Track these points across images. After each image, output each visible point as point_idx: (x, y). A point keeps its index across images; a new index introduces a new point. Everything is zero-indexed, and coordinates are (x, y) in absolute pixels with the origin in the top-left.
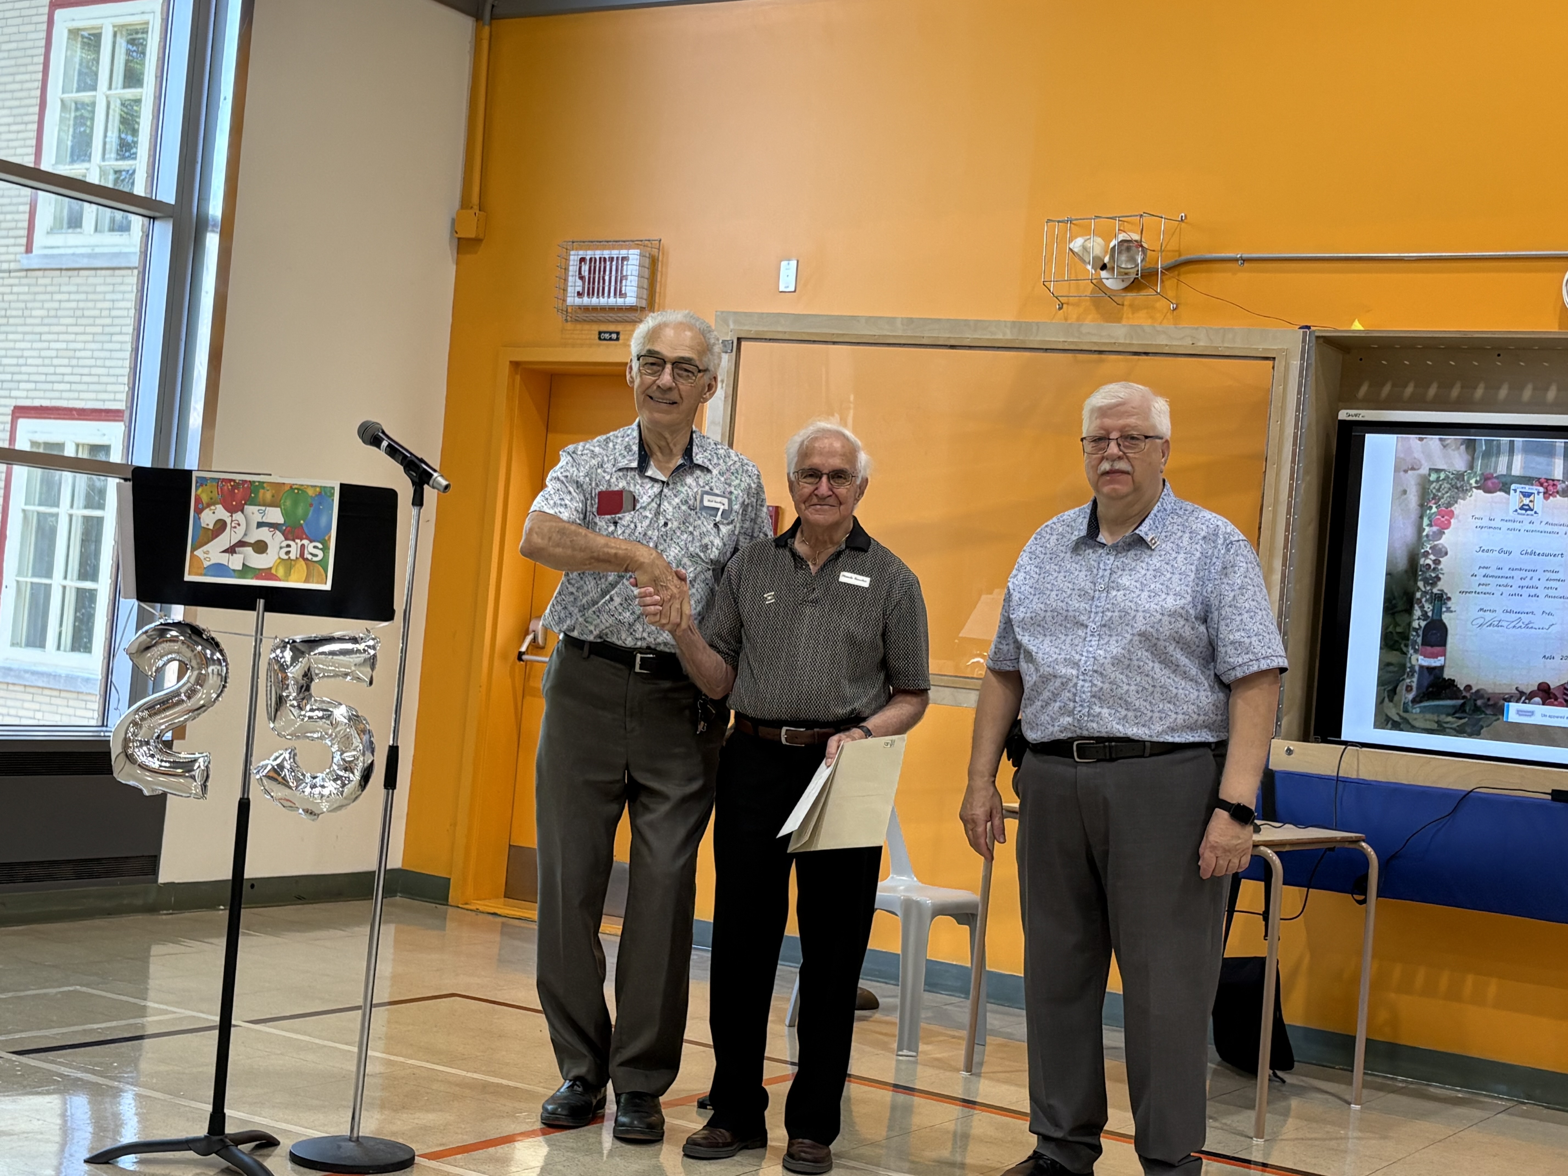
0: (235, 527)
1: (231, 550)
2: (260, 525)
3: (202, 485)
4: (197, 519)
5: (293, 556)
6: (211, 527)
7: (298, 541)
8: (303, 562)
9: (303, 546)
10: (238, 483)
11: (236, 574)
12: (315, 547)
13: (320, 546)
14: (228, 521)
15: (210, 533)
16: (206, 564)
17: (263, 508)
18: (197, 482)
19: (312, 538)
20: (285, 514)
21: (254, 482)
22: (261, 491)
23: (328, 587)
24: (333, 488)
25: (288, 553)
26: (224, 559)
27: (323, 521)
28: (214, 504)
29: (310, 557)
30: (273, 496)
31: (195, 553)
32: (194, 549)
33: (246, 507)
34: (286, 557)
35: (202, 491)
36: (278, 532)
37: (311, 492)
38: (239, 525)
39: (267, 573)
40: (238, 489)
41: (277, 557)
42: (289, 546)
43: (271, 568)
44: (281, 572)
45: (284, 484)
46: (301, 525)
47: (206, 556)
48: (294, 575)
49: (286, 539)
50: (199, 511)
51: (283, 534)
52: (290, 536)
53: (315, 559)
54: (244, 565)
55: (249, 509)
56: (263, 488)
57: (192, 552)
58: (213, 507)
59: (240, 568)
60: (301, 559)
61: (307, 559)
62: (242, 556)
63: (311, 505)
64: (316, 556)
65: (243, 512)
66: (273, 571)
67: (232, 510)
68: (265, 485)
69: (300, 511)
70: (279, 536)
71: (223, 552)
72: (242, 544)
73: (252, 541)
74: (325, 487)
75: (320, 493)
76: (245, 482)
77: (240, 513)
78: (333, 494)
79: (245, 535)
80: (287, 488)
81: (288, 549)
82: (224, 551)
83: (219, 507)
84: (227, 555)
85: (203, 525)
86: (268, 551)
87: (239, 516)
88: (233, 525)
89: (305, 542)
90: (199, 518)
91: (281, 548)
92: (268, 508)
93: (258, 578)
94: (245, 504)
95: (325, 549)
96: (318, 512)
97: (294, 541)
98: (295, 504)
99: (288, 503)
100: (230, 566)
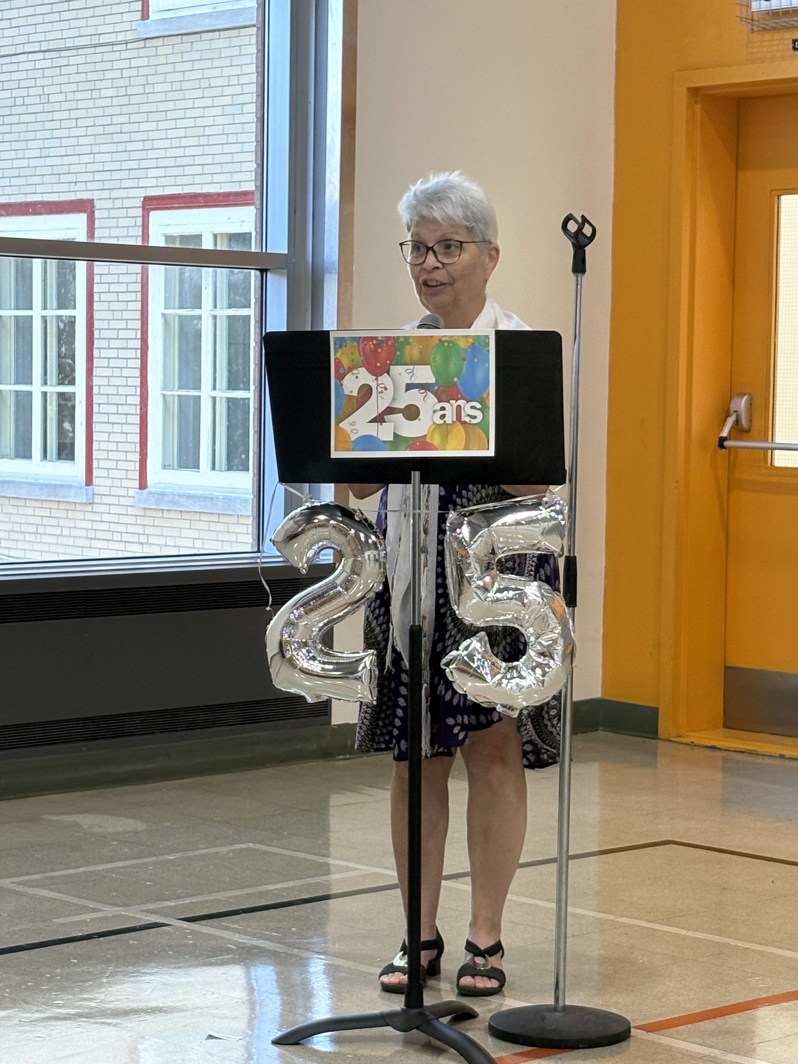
0: (381, 392)
1: (379, 419)
2: (409, 387)
3: (341, 347)
4: (339, 386)
5: (448, 420)
6: (355, 394)
7: (453, 402)
8: (460, 427)
9: (459, 407)
10: (381, 342)
11: (387, 446)
12: (472, 407)
13: (478, 406)
14: (374, 385)
15: (354, 401)
16: (354, 437)
17: (411, 367)
18: (335, 344)
19: (469, 398)
20: (436, 372)
21: (398, 337)
22: (408, 347)
23: (491, 453)
24: (487, 337)
25: (443, 417)
26: (372, 430)
27: (479, 375)
28: (356, 367)
29: (467, 419)
30: (421, 352)
31: (341, 425)
32: (339, 421)
33: (392, 367)
34: (442, 422)
35: (342, 354)
36: (429, 393)
37: (462, 344)
38: (386, 389)
39: (422, 443)
40: (382, 347)
41: (432, 423)
42: (443, 409)
43: (425, 435)
44: (436, 440)
45: (432, 337)
46: (455, 383)
47: (352, 427)
48: (452, 442)
49: (440, 401)
50: (340, 377)
51: (436, 396)
52: (443, 397)
53: (474, 421)
54: (395, 435)
55: (395, 369)
56: (409, 344)
57: (337, 424)
58: (355, 371)
59: (391, 438)
60: (458, 423)
61: (465, 422)
62: (392, 424)
63: (464, 359)
64: (475, 417)
65: (389, 374)
66: (428, 440)
67: (376, 373)
68: (411, 341)
69: (452, 367)
70: (432, 398)
71: (370, 422)
72: (390, 411)
73: (403, 407)
74: (478, 337)
75: (473, 344)
76: (388, 338)
77: (386, 374)
78: (488, 345)
79: (394, 399)
80: (436, 342)
81: (443, 412)
82: (372, 421)
83: (363, 370)
84: (375, 424)
85: (347, 392)
86: (420, 417)
87: (384, 379)
88: (380, 390)
89: (461, 402)
90: (342, 385)
91: (435, 412)
92: (416, 366)
93: (412, 449)
94: (391, 364)
95: (484, 409)
96: (472, 367)
97: (449, 402)
98: (447, 358)
99: (439, 359)
100: (379, 437)
